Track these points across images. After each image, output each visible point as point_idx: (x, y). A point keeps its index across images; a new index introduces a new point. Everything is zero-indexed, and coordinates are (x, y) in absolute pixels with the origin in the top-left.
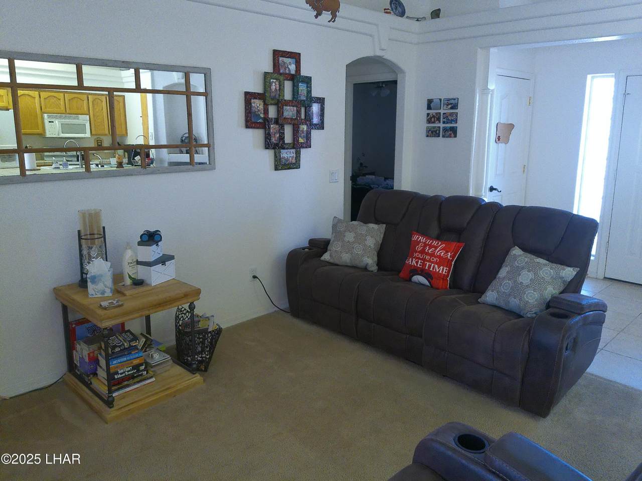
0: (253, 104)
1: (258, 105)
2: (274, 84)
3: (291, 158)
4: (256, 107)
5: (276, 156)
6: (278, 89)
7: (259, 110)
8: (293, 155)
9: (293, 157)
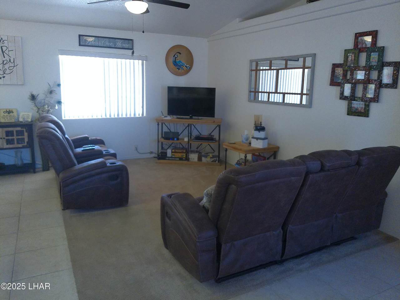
0: (336, 71)
1: (339, 71)
2: (350, 56)
3: (360, 108)
4: (338, 72)
5: (348, 105)
6: (353, 59)
7: (339, 75)
8: (362, 106)
9: (362, 108)
